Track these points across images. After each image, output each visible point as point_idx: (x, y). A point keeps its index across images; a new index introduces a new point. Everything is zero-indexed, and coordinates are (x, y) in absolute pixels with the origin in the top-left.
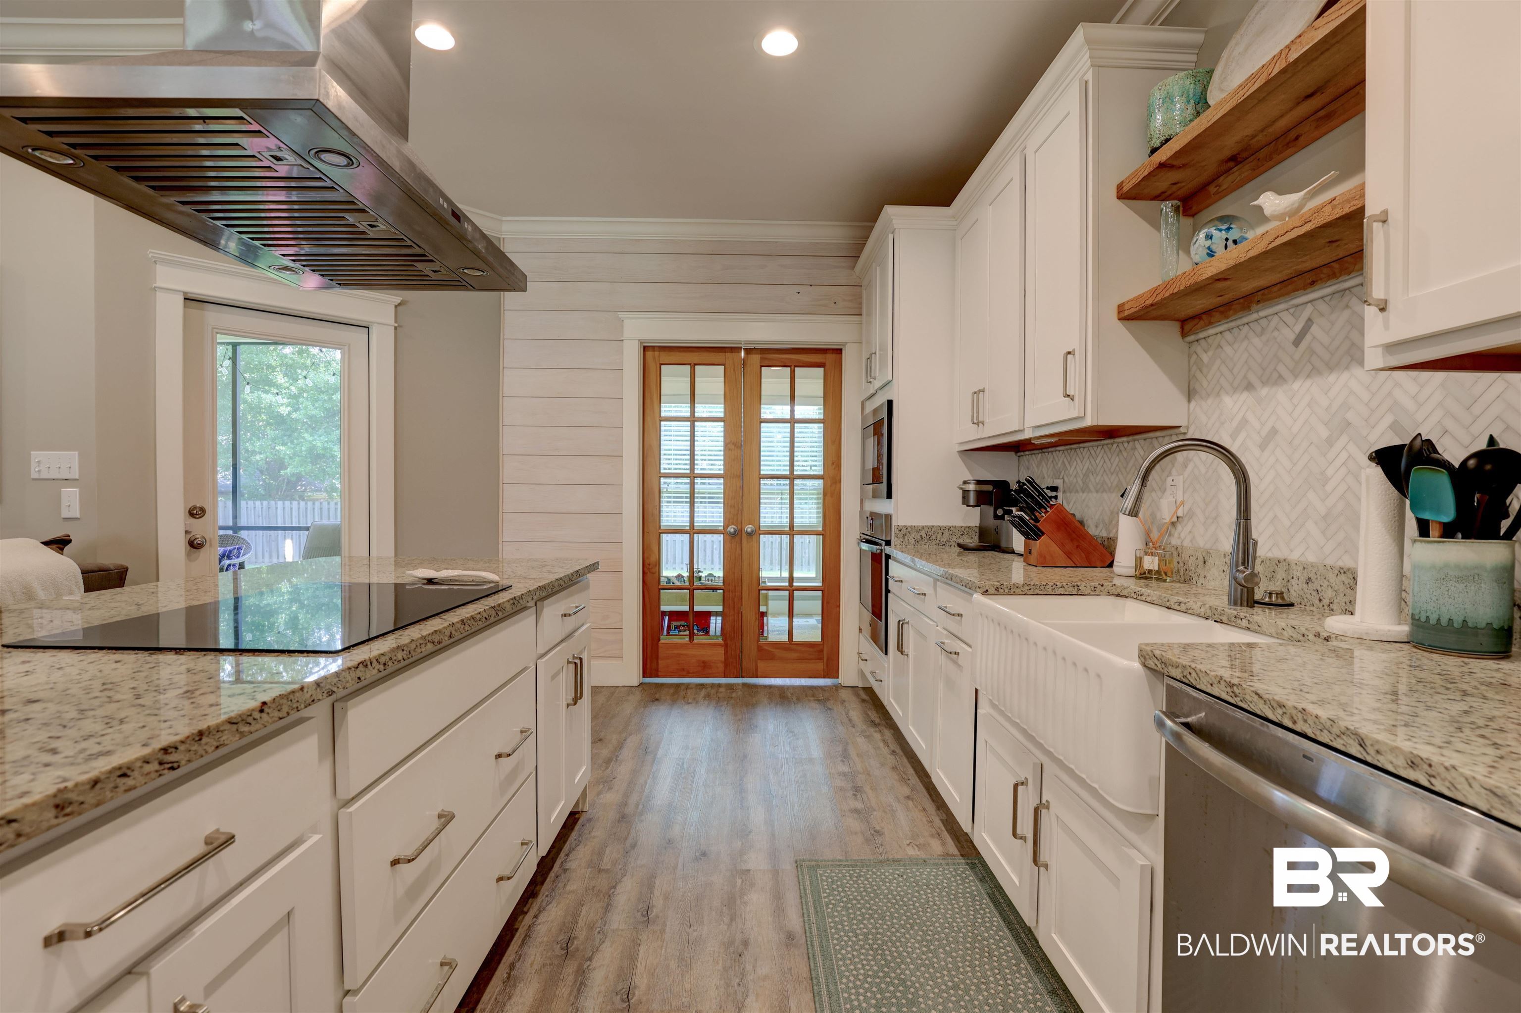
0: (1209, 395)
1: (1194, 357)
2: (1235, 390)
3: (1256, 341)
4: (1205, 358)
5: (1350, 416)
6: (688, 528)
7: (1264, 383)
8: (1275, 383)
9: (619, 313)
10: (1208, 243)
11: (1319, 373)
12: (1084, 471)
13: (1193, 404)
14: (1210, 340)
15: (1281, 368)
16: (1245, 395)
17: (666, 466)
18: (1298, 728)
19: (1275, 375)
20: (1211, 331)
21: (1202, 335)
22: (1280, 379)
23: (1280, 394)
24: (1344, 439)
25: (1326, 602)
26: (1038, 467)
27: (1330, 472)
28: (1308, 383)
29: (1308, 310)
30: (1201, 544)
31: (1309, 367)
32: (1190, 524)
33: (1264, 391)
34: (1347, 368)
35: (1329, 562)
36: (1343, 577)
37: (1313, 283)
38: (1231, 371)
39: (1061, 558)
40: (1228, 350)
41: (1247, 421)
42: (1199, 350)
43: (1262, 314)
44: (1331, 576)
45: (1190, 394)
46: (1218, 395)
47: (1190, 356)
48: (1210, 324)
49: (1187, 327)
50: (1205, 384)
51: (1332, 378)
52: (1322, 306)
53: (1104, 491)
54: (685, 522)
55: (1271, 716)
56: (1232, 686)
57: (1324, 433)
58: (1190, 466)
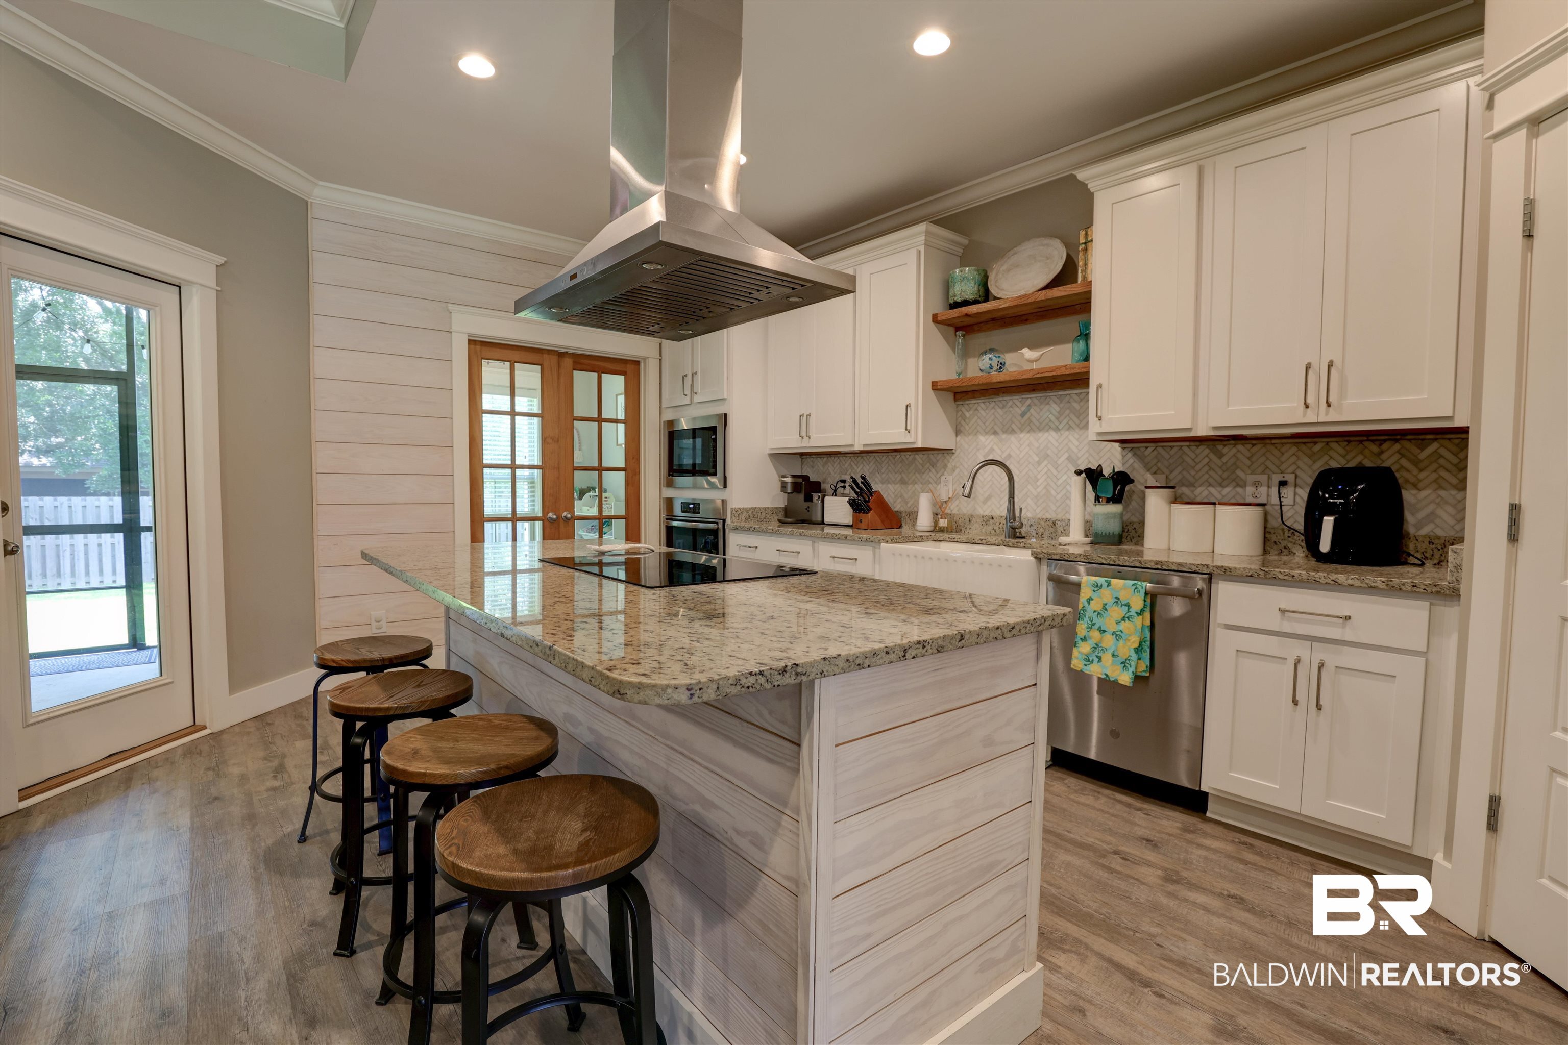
0: (969, 434)
1: (960, 413)
2: (987, 433)
3: (999, 411)
4: (967, 415)
5: (1049, 452)
6: (510, 516)
7: (1005, 432)
8: (1010, 433)
9: (449, 305)
10: (990, 362)
11: (1034, 431)
12: (870, 471)
13: (959, 438)
14: (971, 405)
15: (1014, 426)
16: (992, 437)
17: (488, 457)
18: (1116, 563)
19: (1010, 429)
20: (974, 401)
21: (967, 402)
22: (1013, 432)
23: (1013, 438)
24: (1046, 462)
25: (1040, 534)
26: (823, 466)
27: (1039, 476)
28: (1028, 435)
29: (1029, 401)
30: (965, 511)
31: (1028, 428)
32: (957, 502)
33: (1004, 436)
34: (1048, 431)
35: (1039, 516)
36: (1048, 523)
37: (1034, 390)
38: (984, 423)
39: (880, 525)
40: (982, 412)
41: (993, 450)
42: (963, 410)
43: (1005, 398)
44: (1042, 523)
45: (958, 432)
46: (976, 434)
47: (957, 412)
48: (974, 398)
49: (958, 396)
50: (967, 427)
51: (1040, 434)
52: (1036, 401)
53: (889, 483)
54: (506, 510)
55: (1105, 562)
56: (1086, 556)
57: (1037, 459)
58: (957, 471)
